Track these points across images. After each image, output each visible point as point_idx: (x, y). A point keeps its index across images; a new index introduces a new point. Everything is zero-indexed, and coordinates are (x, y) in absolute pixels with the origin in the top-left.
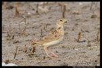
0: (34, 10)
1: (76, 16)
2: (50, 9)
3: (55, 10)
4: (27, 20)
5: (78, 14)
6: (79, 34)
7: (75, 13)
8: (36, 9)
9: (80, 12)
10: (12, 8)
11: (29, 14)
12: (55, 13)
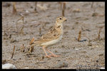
0: (32, 7)
1: (76, 14)
2: (49, 7)
3: (54, 8)
4: (25, 18)
5: (78, 12)
6: (80, 33)
7: (75, 12)
8: (34, 7)
9: (80, 10)
10: (9, 6)
11: (27, 11)
12: (54, 11)
